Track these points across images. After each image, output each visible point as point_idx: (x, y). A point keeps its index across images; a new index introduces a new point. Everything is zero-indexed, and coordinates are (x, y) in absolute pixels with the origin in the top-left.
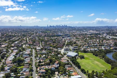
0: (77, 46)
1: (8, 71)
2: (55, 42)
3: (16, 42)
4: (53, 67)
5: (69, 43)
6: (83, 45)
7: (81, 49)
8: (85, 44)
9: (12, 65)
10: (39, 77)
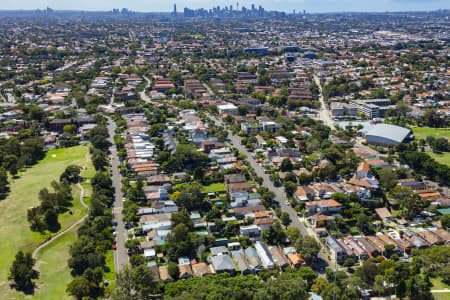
0: (385, 98)
1: (167, 203)
4: (363, 189)
6: (408, 93)
7: (411, 110)
8: (421, 91)
9: (167, 179)
10: (323, 229)
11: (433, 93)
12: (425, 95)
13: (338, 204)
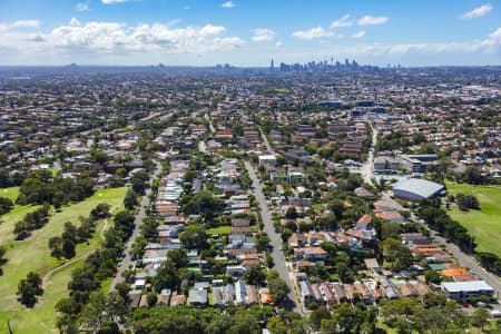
0: (433, 153)
1: (174, 241)
2: (327, 135)
3: (170, 131)
4: (355, 239)
5: (389, 138)
6: (458, 149)
7: (455, 166)
8: (472, 146)
9: (182, 219)
10: (304, 274)
11: (483, 150)
12: (475, 152)
13: (323, 252)
